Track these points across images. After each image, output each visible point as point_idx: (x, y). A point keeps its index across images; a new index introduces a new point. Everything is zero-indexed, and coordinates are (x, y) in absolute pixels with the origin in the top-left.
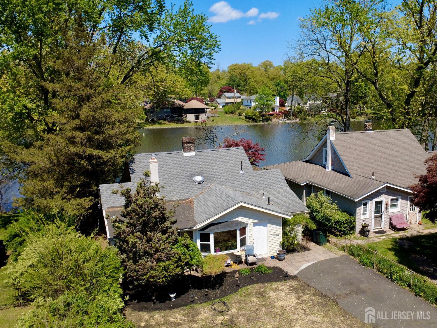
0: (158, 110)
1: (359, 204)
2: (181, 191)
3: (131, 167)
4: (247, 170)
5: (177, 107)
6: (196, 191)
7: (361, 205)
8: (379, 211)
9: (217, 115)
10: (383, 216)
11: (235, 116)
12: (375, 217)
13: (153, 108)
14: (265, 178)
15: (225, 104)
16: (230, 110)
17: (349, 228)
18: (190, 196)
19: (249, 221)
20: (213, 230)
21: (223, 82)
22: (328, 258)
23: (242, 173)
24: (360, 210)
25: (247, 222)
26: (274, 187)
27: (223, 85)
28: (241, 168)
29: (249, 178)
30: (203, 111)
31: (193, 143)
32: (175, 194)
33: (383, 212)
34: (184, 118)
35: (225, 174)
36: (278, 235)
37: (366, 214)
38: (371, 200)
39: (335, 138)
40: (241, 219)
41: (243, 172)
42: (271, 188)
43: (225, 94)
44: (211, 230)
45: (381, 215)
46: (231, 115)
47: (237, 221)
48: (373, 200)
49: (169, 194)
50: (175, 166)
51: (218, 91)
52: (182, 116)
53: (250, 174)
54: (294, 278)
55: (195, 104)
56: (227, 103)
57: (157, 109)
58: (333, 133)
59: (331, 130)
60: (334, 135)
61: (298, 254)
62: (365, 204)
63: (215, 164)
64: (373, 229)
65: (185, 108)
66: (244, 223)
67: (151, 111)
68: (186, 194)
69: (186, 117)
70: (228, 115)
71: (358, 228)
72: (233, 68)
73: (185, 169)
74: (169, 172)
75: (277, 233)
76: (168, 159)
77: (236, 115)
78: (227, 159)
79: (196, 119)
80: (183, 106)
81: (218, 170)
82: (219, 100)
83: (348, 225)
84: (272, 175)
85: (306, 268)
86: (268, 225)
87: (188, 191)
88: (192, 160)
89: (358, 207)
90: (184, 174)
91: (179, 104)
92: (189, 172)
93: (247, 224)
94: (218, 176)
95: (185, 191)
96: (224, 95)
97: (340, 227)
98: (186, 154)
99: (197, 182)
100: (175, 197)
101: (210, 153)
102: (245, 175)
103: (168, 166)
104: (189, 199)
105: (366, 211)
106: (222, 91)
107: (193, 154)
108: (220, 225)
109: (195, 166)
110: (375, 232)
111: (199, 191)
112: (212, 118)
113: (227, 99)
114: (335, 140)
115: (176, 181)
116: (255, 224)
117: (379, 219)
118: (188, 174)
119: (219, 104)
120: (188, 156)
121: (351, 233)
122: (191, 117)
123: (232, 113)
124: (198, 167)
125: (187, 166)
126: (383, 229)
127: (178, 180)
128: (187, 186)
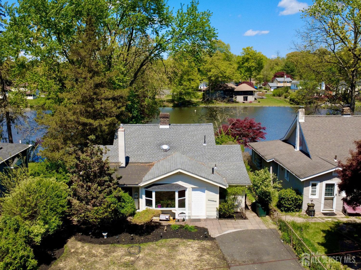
0: (213, 91)
1: (307, 183)
2: (148, 156)
3: (116, 134)
4: (209, 144)
5: (229, 89)
6: (160, 157)
7: (309, 186)
8: (332, 193)
9: (264, 97)
10: (335, 199)
11: (280, 99)
12: (326, 199)
13: (209, 90)
14: (224, 151)
15: (276, 88)
16: (278, 93)
17: (294, 205)
18: (154, 160)
19: (188, 187)
20: (155, 188)
21: (278, 68)
22: (256, 229)
23: (204, 146)
24: (308, 191)
25: (186, 187)
26: (229, 160)
27: (278, 71)
28: (205, 142)
29: (209, 150)
30: (251, 93)
31: (167, 118)
32: (143, 157)
33: (335, 194)
34: (234, 99)
35: (190, 145)
36: (216, 201)
37: (315, 194)
38: (321, 181)
39: (305, 120)
40: (180, 183)
41: (206, 145)
42: (227, 160)
43: (277, 78)
44: (153, 189)
45: (333, 198)
46: (278, 98)
47: (177, 184)
48: (324, 182)
49: (138, 157)
50: (150, 135)
51: (273, 76)
52: (232, 97)
53: (212, 147)
54: (212, 239)
55: (245, 87)
56: (278, 87)
57: (211, 90)
58: (302, 116)
59: (300, 113)
60: (304, 118)
61: (233, 221)
62: (314, 185)
63: (183, 136)
64: (323, 210)
65: (235, 90)
66: (183, 187)
67: (208, 92)
68: (151, 158)
69: (236, 98)
70: (275, 98)
71: (305, 207)
72: (290, 56)
73: (157, 139)
74: (144, 140)
75: (215, 200)
76: (147, 129)
77: (282, 98)
78: (196, 133)
79: (244, 100)
80: (234, 88)
81: (185, 141)
82: (271, 84)
83: (293, 202)
84: (231, 150)
85: (228, 233)
86: (206, 191)
87: (154, 156)
88: (166, 131)
89: (306, 187)
90: (156, 142)
91: (231, 87)
92: (160, 141)
93: (187, 188)
94: (182, 147)
95: (151, 156)
96: (277, 80)
97: (285, 203)
98: (161, 127)
99: (164, 150)
100: (142, 160)
101: (182, 127)
102: (206, 147)
103: (145, 135)
104: (152, 162)
105: (315, 192)
106: (276, 76)
107: (167, 127)
108: (161, 185)
109: (166, 136)
110: (323, 213)
111: (162, 157)
112: (258, 100)
113: (278, 84)
114: (303, 123)
115: (147, 148)
116: (194, 189)
117: (331, 201)
118: (158, 142)
119: (271, 87)
120: (163, 129)
121: (297, 211)
122: (240, 98)
123: (279, 96)
124: (168, 138)
125: (160, 136)
126: (334, 212)
127: (149, 147)
128: (154, 152)
